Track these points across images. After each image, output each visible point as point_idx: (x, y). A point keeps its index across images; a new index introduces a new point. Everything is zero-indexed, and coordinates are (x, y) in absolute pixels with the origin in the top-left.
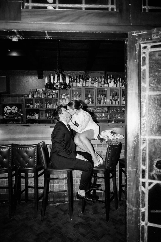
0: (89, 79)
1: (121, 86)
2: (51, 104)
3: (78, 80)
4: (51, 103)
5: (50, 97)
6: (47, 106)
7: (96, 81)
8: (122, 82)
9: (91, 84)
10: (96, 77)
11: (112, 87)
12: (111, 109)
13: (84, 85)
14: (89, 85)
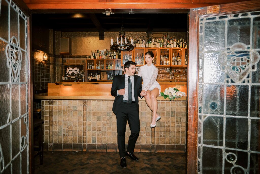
0: (151, 40)
1: (183, 47)
2: (112, 65)
3: (141, 41)
4: (112, 64)
5: (111, 58)
6: (108, 67)
7: (159, 42)
8: (185, 43)
9: (154, 44)
10: (158, 38)
11: (175, 48)
12: (173, 70)
13: (147, 46)
14: (151, 45)
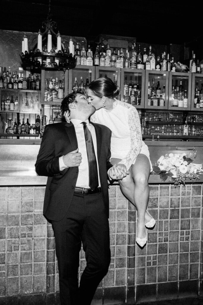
0: (105, 52)
1: (169, 70)
2: (13, 103)
3: (84, 51)
4: (14, 99)
5: (13, 87)
6: (4, 105)
7: (121, 57)
8: (171, 62)
9: (111, 61)
10: (119, 49)
11: (153, 70)
12: (147, 115)
13: (97, 63)
14: (105, 62)
